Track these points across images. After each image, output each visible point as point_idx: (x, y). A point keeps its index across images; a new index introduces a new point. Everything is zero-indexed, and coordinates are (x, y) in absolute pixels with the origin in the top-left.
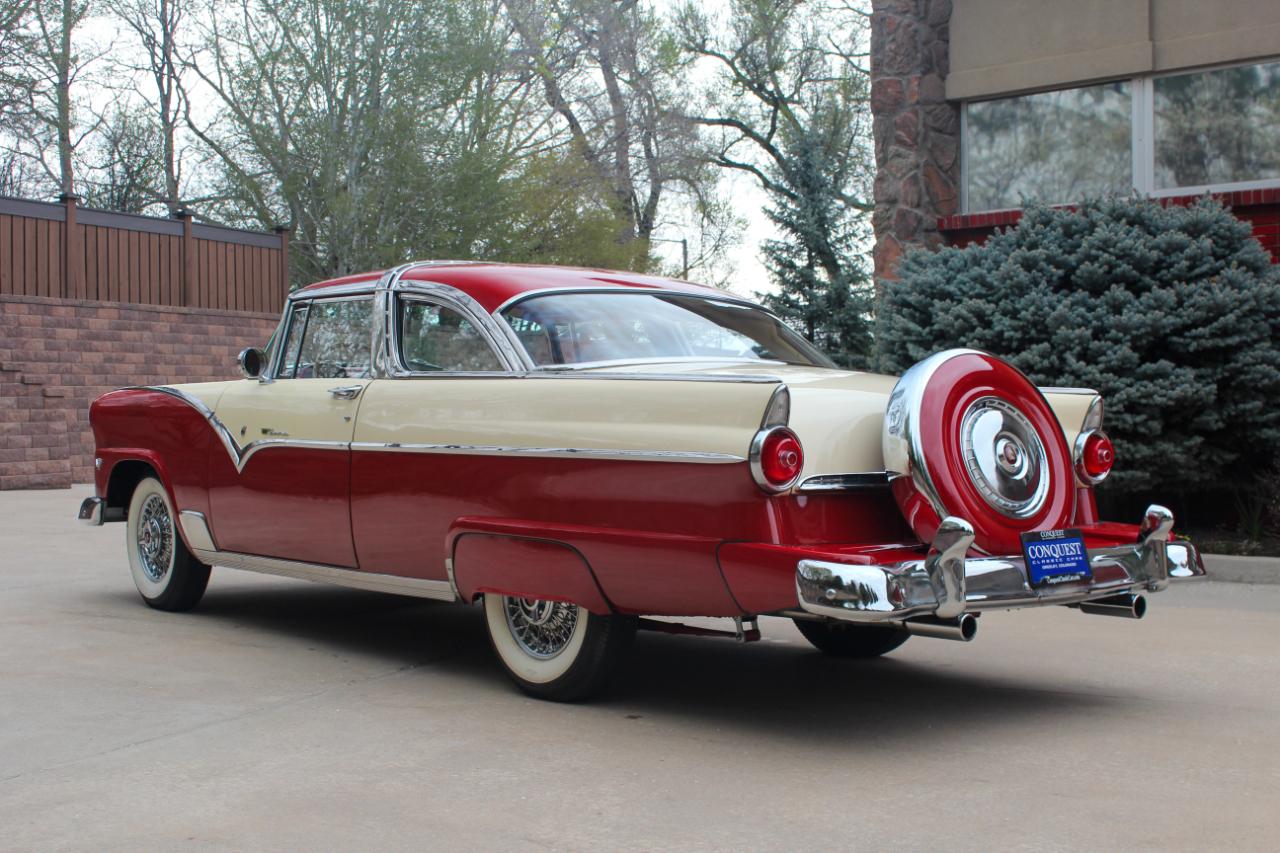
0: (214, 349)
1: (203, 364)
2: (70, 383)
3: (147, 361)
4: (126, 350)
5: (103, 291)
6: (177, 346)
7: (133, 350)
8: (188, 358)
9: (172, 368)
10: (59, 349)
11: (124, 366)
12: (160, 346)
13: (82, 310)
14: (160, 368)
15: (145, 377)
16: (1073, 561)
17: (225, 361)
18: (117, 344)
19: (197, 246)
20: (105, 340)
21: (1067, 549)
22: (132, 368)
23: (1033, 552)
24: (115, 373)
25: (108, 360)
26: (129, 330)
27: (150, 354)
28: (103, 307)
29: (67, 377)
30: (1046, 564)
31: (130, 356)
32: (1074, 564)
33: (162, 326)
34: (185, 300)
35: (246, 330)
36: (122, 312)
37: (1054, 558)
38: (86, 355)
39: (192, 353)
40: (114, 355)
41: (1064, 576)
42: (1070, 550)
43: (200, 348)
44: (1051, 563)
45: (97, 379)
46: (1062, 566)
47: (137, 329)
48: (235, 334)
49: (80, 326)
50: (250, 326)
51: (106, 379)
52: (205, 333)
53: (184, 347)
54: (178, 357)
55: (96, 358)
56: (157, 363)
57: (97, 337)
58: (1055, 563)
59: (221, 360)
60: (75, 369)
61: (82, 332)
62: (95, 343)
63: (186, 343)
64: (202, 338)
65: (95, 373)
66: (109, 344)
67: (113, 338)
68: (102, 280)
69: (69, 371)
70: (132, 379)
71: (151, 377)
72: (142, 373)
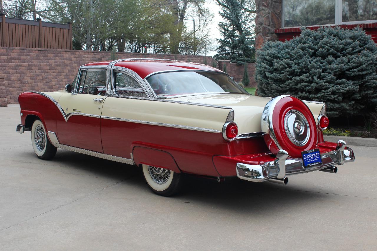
0: (50, 61)
1: (46, 66)
2: (6, 73)
3: (29, 65)
4: (23, 62)
5: (14, 44)
6: (38, 61)
7: (25, 62)
8: (42, 64)
9: (37, 68)
10: (2, 63)
12: (33, 61)
13: (9, 50)
14: (33, 67)
16: (316, 159)
17: (53, 65)
18: (20, 60)
19: (43, 29)
20: (16, 59)
21: (315, 155)
22: (24, 68)
23: (305, 157)
24: (19, 70)
25: (17, 65)
26: (24, 56)
27: (30, 63)
28: (15, 49)
29: (4, 71)
30: (309, 160)
31: (24, 64)
32: (317, 159)
33: (33, 55)
34: (40, 46)
35: (59, 55)
36: (21, 50)
37: (311, 158)
38: (10, 64)
39: (43, 63)
40: (19, 64)
41: (314, 163)
42: (316, 155)
43: (46, 61)
44: (310, 160)
45: (14, 71)
46: (314, 160)
47: (26, 56)
48: (56, 56)
49: (8, 55)
50: (61, 54)
51: (17, 72)
52: (47, 56)
54: (38, 64)
55: (13, 65)
57: (13, 59)
58: (311, 160)
59: (52, 65)
60: (7, 69)
61: (9, 57)
63: (41, 60)
64: (46, 58)
65: (13, 70)
66: (17, 61)
67: (18, 59)
68: (14, 40)
69: (5, 69)
70: (24, 71)
71: (30, 71)
72: (28, 69)
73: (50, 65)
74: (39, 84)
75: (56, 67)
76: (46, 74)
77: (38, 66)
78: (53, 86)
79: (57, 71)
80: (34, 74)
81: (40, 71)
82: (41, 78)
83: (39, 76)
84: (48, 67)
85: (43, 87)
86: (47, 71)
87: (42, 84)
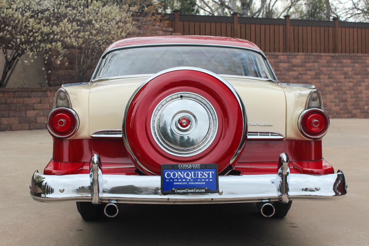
0: (345, 69)
1: (340, 75)
3: (316, 74)
5: (301, 49)
6: (329, 68)
7: (310, 70)
8: (333, 73)
9: (327, 77)
10: (280, 71)
11: (306, 76)
12: (321, 69)
13: (290, 57)
14: (321, 77)
15: (315, 80)
17: (350, 73)
18: (304, 68)
20: (299, 67)
22: (309, 77)
24: (302, 79)
25: (300, 74)
26: (309, 63)
27: (318, 71)
28: (299, 55)
31: (309, 72)
33: (323, 61)
34: (335, 51)
35: (360, 61)
36: (306, 57)
38: (291, 73)
39: (336, 70)
40: (302, 72)
43: (339, 69)
47: (312, 62)
48: (355, 63)
49: (289, 62)
50: (362, 59)
51: (299, 81)
52: (342, 63)
53: (332, 68)
54: (329, 72)
55: (295, 74)
56: (320, 75)
57: (296, 66)
59: (348, 73)
60: (286, 77)
61: (290, 64)
62: (295, 68)
63: (333, 67)
64: (340, 65)
65: (294, 79)
66: (300, 69)
67: (302, 66)
68: (300, 45)
70: (309, 81)
71: (318, 80)
72: (314, 79)
73: (345, 74)
74: (328, 96)
75: (354, 76)
76: (339, 84)
77: (329, 74)
78: (348, 100)
79: (355, 81)
80: (322, 84)
81: (331, 80)
82: (331, 88)
83: (328, 87)
84: (343, 76)
85: (334, 100)
86: (340, 80)
87: (332, 96)
